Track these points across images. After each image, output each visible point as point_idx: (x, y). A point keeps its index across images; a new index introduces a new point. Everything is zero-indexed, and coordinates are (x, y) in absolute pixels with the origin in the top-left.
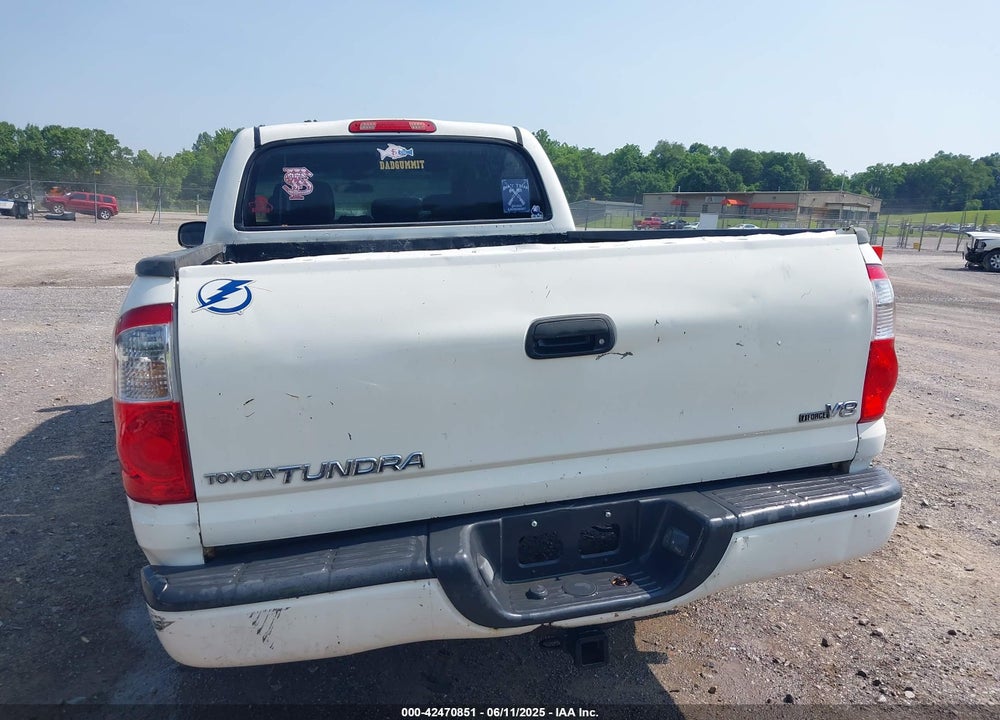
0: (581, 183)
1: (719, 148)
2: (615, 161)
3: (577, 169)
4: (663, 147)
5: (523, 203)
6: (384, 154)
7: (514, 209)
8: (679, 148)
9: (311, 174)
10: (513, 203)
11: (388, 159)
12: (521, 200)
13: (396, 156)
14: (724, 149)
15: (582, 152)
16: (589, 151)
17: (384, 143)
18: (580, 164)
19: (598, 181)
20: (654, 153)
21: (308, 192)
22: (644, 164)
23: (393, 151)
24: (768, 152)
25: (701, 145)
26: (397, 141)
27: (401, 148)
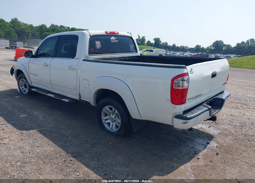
0: (30, 34)
1: (68, 27)
2: (39, 28)
3: (28, 30)
4: (53, 26)
6: (111, 39)
8: (57, 26)
9: (100, 43)
10: (131, 49)
13: (113, 39)
14: (69, 27)
15: (29, 25)
16: (31, 25)
18: (29, 29)
19: (35, 34)
20: (50, 27)
21: (100, 47)
22: (48, 30)
23: (113, 38)
24: (80, 29)
25: (63, 26)
26: (113, 36)
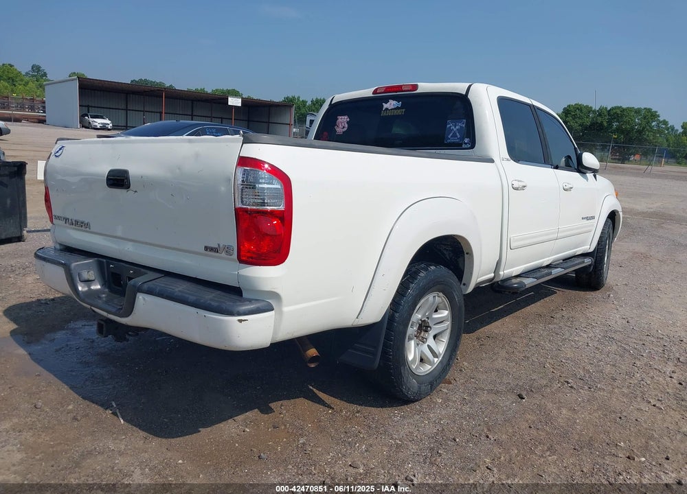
5: (459, 136)
6: (385, 106)
7: (452, 140)
9: (348, 120)
10: (452, 136)
11: (387, 109)
12: (458, 134)
13: (391, 107)
17: (386, 100)
21: (345, 129)
23: (391, 105)
26: (394, 98)
27: (395, 102)
